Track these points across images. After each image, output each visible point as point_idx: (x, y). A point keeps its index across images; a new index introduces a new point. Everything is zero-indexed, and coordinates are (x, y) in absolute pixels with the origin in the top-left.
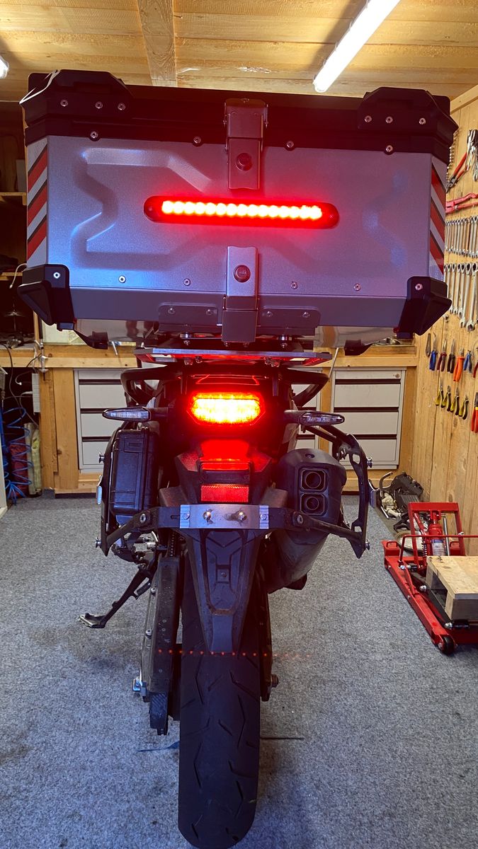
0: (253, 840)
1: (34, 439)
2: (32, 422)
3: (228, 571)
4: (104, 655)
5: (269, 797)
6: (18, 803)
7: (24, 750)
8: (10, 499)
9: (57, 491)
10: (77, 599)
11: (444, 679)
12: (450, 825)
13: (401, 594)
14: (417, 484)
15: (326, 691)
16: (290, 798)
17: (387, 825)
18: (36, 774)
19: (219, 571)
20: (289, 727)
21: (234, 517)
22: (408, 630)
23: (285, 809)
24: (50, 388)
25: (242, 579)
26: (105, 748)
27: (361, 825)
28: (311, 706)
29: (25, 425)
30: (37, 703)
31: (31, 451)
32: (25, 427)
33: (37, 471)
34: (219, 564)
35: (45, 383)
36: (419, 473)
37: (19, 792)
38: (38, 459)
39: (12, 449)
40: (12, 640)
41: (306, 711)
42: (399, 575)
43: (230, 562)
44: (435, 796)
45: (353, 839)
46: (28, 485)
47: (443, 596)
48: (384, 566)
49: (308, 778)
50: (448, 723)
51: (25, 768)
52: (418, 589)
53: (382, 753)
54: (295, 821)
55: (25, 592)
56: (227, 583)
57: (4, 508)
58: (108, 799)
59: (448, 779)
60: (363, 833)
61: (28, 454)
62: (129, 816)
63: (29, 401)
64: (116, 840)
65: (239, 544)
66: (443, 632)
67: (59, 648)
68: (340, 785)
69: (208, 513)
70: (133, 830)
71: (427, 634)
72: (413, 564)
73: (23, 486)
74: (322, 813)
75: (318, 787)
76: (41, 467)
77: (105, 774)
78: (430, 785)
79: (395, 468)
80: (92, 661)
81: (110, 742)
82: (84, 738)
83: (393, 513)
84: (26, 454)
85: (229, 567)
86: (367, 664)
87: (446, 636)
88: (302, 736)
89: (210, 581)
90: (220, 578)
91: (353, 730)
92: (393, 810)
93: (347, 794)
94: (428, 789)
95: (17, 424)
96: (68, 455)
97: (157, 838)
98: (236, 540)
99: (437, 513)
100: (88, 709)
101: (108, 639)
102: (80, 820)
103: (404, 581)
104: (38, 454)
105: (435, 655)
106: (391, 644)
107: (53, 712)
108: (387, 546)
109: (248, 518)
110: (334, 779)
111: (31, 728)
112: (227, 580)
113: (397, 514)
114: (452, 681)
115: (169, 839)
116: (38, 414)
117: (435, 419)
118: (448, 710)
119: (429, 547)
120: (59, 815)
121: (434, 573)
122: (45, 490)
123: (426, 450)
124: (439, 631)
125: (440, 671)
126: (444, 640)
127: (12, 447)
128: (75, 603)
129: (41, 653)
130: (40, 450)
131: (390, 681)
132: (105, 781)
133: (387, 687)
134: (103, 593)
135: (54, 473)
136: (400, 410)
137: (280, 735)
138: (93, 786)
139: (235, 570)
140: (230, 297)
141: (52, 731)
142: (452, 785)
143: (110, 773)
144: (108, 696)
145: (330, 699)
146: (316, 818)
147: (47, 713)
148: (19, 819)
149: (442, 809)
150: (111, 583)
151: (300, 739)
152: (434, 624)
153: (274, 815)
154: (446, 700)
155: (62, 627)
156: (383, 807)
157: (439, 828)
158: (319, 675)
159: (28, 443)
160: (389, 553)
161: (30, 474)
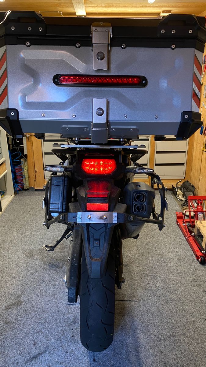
0: (114, 345)
1: (25, 165)
2: (24, 158)
3: (99, 241)
4: (54, 262)
5: (121, 326)
6: (16, 326)
7: (19, 303)
8: (16, 191)
9: (36, 188)
10: (43, 236)
11: (201, 275)
12: (199, 341)
13: (183, 236)
14: (193, 186)
15: (148, 280)
16: (130, 327)
17: (172, 341)
18: (24, 313)
19: (95, 241)
20: (132, 296)
21: (101, 218)
22: (185, 253)
23: (128, 332)
24: (31, 143)
25: (105, 245)
26: (53, 303)
27: (161, 340)
28: (141, 287)
29: (21, 159)
30: (25, 282)
31: (24, 171)
32: (21, 160)
33: (27, 179)
34: (95, 238)
35: (29, 141)
36: (194, 181)
37: (17, 321)
38: (27, 174)
39: (16, 170)
40: (15, 255)
41: (139, 289)
42: (182, 227)
43: (100, 237)
44: (193, 328)
45: (157, 346)
46: (23, 186)
47: (201, 238)
48: (176, 223)
49: (139, 319)
50: (201, 295)
51: (20, 311)
52: (191, 235)
53: (171, 308)
54: (132, 337)
55: (21, 233)
56: (98, 247)
57: (13, 196)
58: (53, 325)
59: (200, 321)
60: (161, 344)
61: (23, 172)
62: (62, 333)
63: (22, 149)
64: (56, 343)
65: (104, 229)
66: (201, 254)
67: (35, 258)
68: (152, 322)
69: (90, 216)
70: (64, 339)
71: (194, 254)
72: (189, 223)
73: (21, 186)
74: (144, 334)
75: (142, 323)
76: (29, 178)
77: (53, 314)
78: (192, 323)
79: (184, 178)
80: (48, 264)
81: (55, 301)
82: (44, 298)
83: (182, 198)
84: (22, 172)
85: (99, 240)
86: (166, 268)
87: (202, 256)
88: (136, 300)
89: (91, 245)
90: (95, 245)
91: (159, 298)
92: (175, 334)
93: (155, 326)
94: (190, 325)
95: (18, 159)
96: (40, 173)
97: (73, 343)
98: (102, 228)
99: (201, 200)
100: (46, 286)
101: (56, 254)
102: (42, 334)
103: (185, 231)
104: (27, 172)
105: (197, 264)
106: (177, 259)
107: (32, 287)
108: (178, 214)
109: (108, 218)
110: (150, 320)
111: (23, 293)
112: (99, 246)
113: (183, 199)
114: (204, 277)
115: (79, 343)
116: (26, 155)
117: (202, 157)
118: (201, 290)
119: (196, 216)
120: (33, 331)
121: (198, 228)
122: (31, 188)
123: (198, 171)
124: (199, 254)
125: (199, 272)
126: (201, 258)
127: (16, 169)
128: (42, 238)
129: (27, 260)
130: (28, 170)
131: (176, 276)
132: (53, 317)
133: (175, 279)
134: (54, 234)
135: (34, 180)
136: (186, 152)
137: (127, 299)
138: (48, 319)
139: (102, 241)
140: (95, 123)
141: (31, 295)
142: (201, 323)
143: (55, 314)
144: (55, 280)
145: (150, 283)
146: (141, 336)
147: (30, 287)
148: (17, 333)
149: (196, 334)
150: (58, 230)
151: (136, 301)
152: (197, 251)
153: (123, 334)
154: (200, 285)
155: (37, 249)
156: (170, 332)
157: (195, 343)
158: (145, 273)
159: (23, 167)
160: (178, 217)
161: (24, 181)
